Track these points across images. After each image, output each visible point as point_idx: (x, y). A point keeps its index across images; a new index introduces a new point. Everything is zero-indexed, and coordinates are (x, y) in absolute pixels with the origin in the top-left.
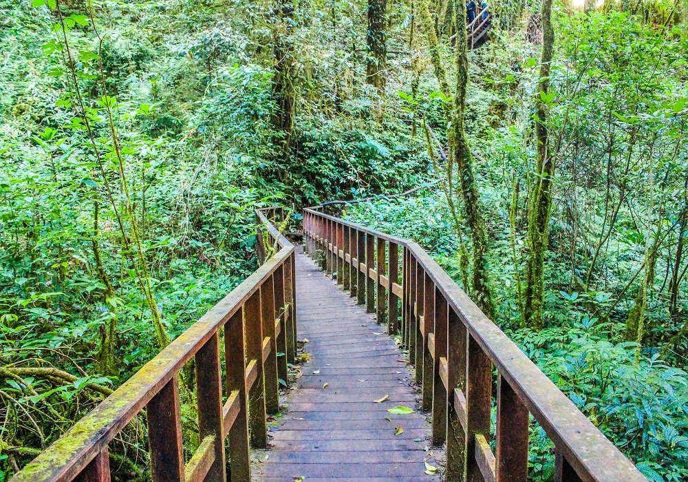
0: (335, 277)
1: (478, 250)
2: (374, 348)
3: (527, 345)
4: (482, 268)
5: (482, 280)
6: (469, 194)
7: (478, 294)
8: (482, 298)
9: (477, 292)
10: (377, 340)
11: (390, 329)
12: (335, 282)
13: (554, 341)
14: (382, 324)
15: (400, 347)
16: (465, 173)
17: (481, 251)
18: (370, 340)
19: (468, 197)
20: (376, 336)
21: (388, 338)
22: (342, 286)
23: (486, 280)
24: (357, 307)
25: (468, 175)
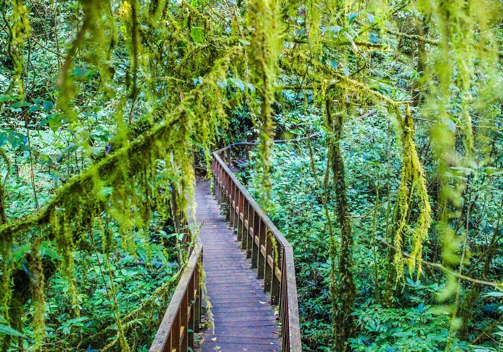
0: (235, 232)
1: (345, 242)
2: (258, 318)
3: (376, 320)
4: (346, 257)
5: (346, 266)
6: (340, 199)
7: (342, 276)
8: (345, 279)
9: (342, 274)
10: (262, 309)
11: (272, 301)
12: (236, 238)
13: (395, 320)
14: (267, 293)
15: (277, 319)
16: (339, 183)
17: (347, 244)
18: (256, 309)
19: (339, 201)
20: (262, 306)
21: (270, 308)
22: (240, 243)
23: (349, 266)
24: (250, 271)
25: (340, 184)
